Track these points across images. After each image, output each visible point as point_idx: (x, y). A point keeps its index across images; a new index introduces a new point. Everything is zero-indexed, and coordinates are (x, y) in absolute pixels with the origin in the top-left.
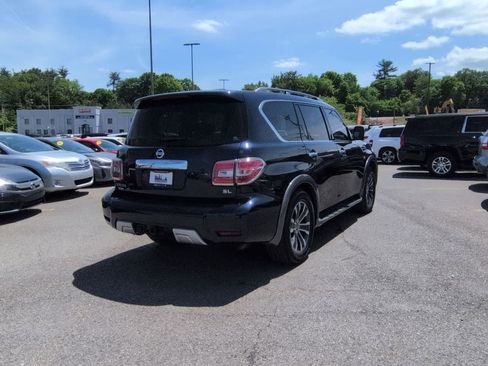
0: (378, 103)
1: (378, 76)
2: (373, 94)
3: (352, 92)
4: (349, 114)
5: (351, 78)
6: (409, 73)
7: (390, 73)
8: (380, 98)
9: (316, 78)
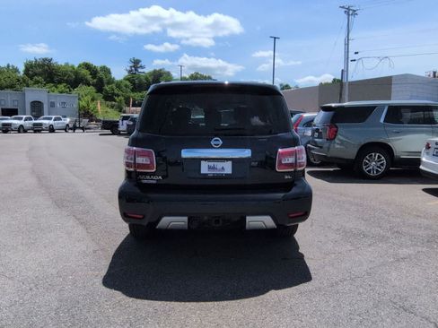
0: (132, 94)
1: (130, 72)
2: (126, 86)
3: (108, 83)
4: (109, 103)
5: (106, 71)
6: (155, 71)
7: (140, 70)
8: (133, 90)
9: (73, 67)
